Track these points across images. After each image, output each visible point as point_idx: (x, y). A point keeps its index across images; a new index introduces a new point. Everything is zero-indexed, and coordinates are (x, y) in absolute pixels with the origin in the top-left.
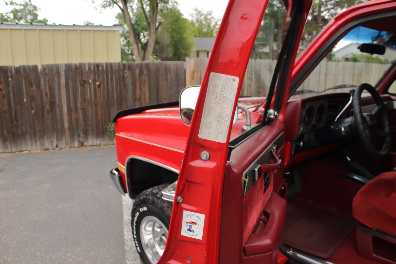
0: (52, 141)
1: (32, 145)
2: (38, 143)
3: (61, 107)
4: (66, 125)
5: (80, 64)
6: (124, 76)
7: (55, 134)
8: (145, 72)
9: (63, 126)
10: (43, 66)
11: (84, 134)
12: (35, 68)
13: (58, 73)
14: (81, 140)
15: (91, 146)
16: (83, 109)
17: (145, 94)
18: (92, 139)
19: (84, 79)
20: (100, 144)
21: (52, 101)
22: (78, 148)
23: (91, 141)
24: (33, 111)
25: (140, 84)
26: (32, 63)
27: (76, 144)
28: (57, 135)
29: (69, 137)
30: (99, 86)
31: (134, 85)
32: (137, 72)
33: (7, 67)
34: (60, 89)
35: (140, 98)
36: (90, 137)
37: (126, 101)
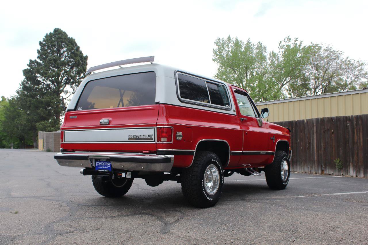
0: (308, 168)
1: (299, 169)
2: (302, 168)
3: (313, 146)
4: (316, 158)
5: (323, 118)
6: (347, 126)
7: (310, 163)
8: (360, 122)
9: (314, 158)
10: (307, 120)
11: (324, 165)
12: (303, 121)
13: (313, 123)
14: (323, 169)
15: (328, 174)
16: (324, 148)
17: (360, 139)
18: (329, 169)
19: (326, 128)
20: (333, 174)
21: (310, 142)
22: (321, 174)
23: (328, 171)
24: (301, 148)
25: (357, 132)
26: (302, 119)
27: (320, 172)
28: (311, 164)
29: (316, 166)
30: (333, 132)
31: (353, 132)
32: (355, 123)
33: (292, 121)
34: (313, 134)
35: (357, 142)
36: (327, 168)
37: (349, 143)
